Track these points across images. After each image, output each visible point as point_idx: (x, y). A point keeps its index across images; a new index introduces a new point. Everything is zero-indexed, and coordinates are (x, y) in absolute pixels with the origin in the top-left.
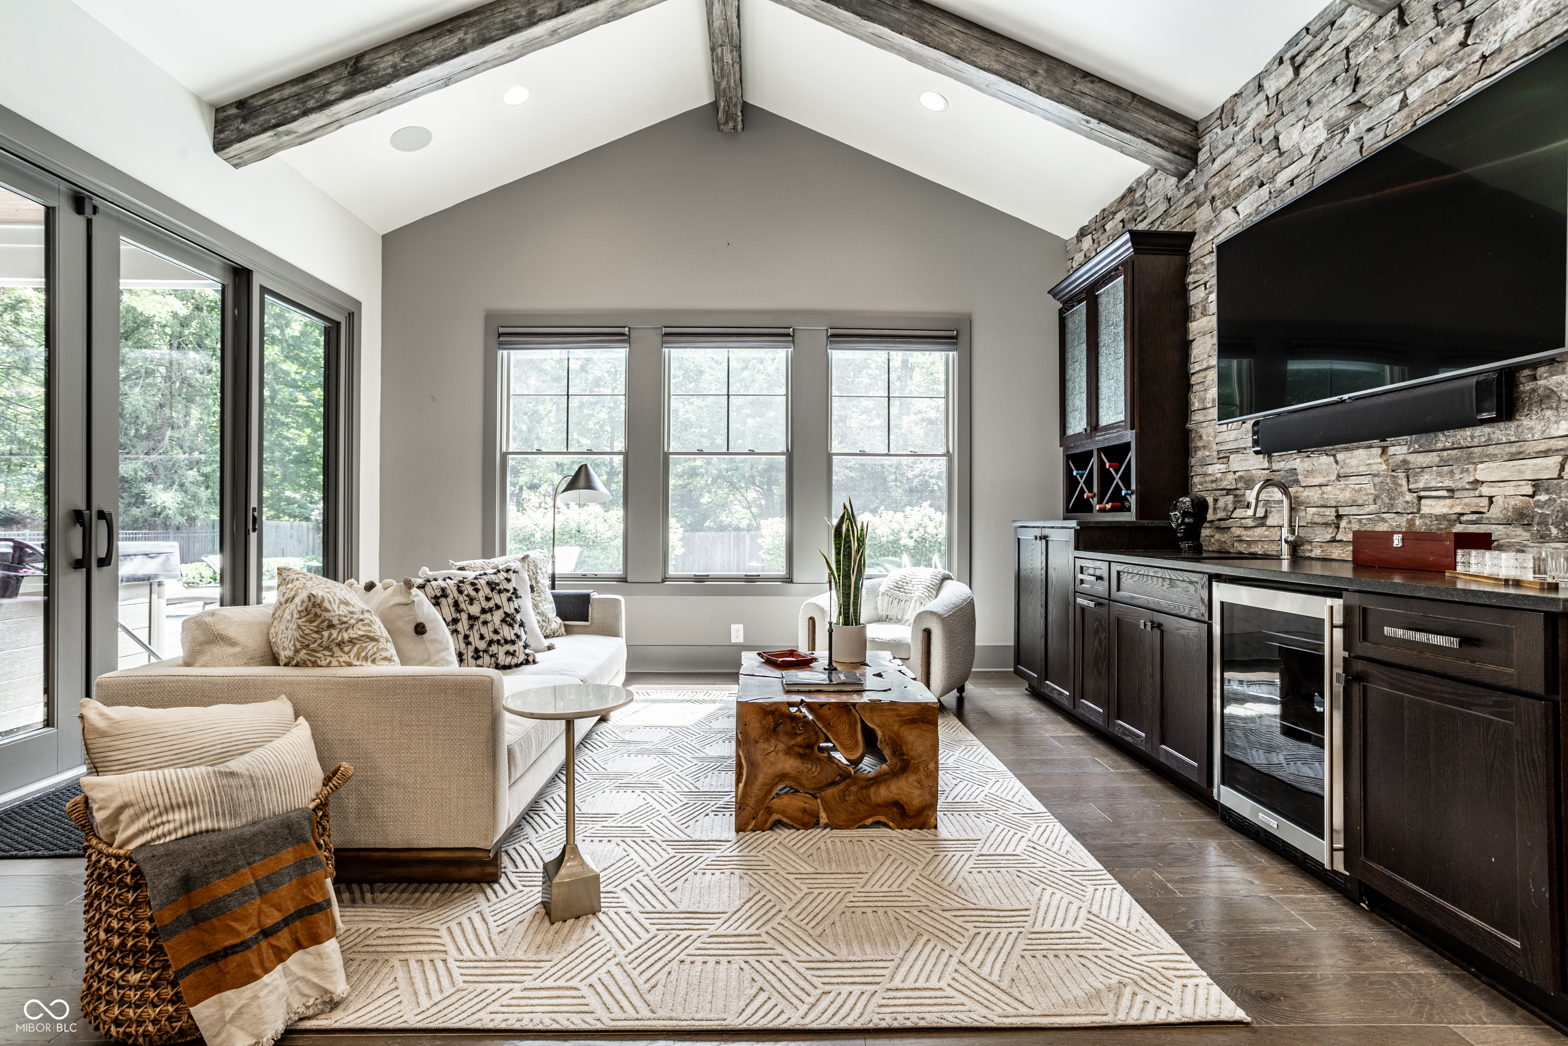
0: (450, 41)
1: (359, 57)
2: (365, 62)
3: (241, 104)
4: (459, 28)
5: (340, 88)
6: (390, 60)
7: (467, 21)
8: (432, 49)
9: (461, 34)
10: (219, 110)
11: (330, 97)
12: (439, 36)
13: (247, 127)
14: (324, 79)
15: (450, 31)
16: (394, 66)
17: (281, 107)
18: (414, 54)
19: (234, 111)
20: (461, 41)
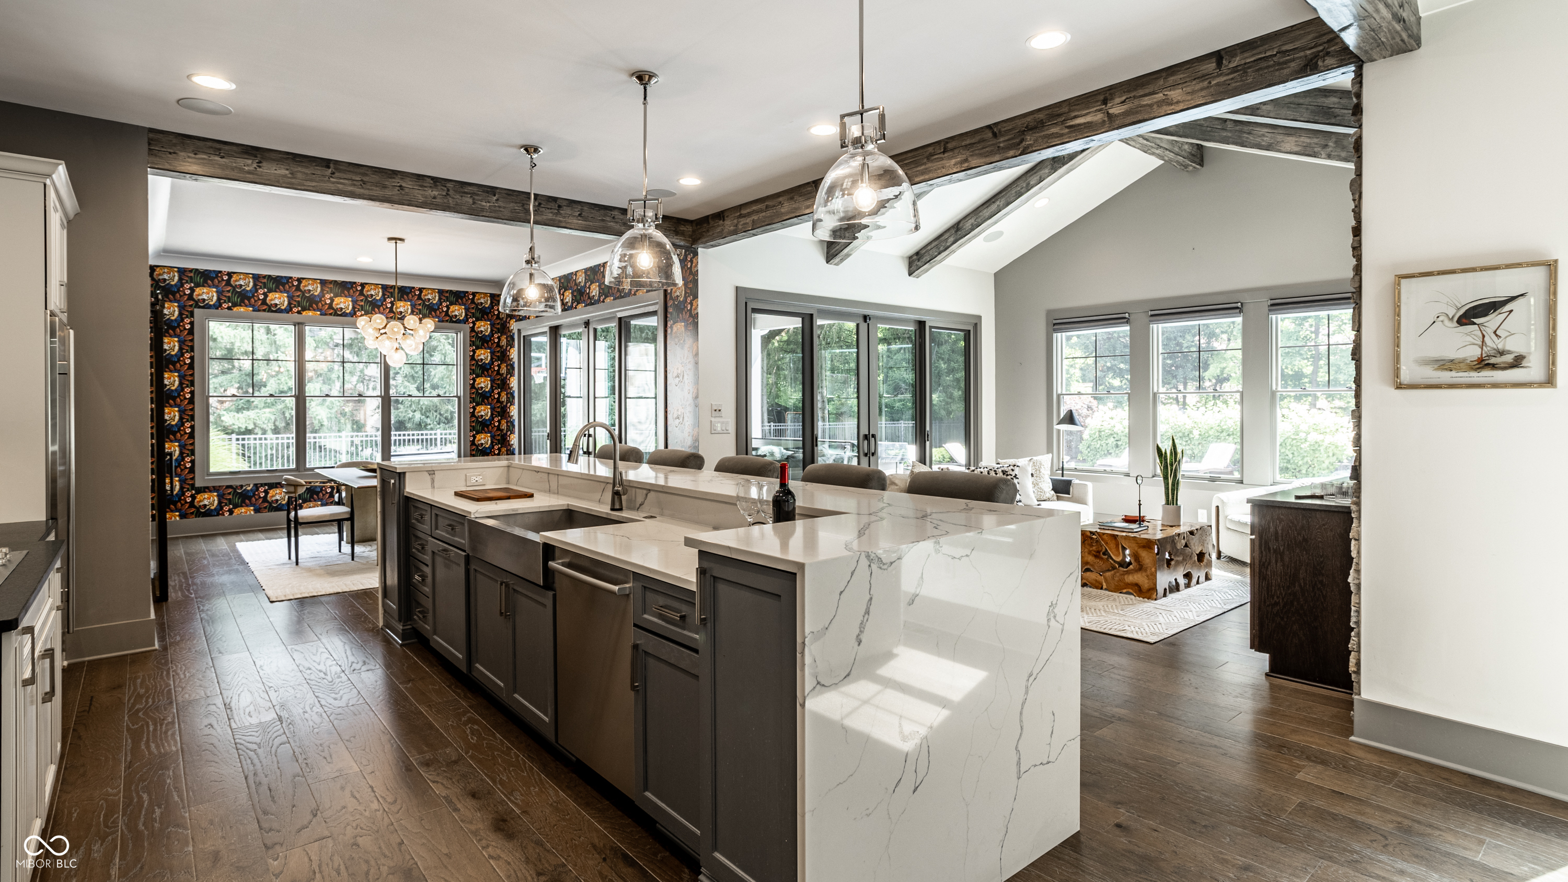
0: (994, 207)
1: (958, 223)
2: (961, 225)
3: (917, 253)
4: (997, 200)
5: (951, 240)
6: (972, 221)
7: (1001, 195)
8: (986, 213)
9: (998, 203)
10: (910, 257)
11: (948, 244)
12: (989, 206)
13: (919, 263)
14: (946, 236)
15: (994, 202)
16: (972, 225)
17: (931, 252)
18: (980, 217)
19: (915, 257)
20: (998, 206)
